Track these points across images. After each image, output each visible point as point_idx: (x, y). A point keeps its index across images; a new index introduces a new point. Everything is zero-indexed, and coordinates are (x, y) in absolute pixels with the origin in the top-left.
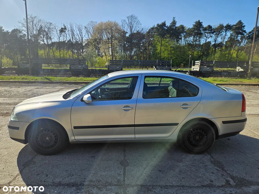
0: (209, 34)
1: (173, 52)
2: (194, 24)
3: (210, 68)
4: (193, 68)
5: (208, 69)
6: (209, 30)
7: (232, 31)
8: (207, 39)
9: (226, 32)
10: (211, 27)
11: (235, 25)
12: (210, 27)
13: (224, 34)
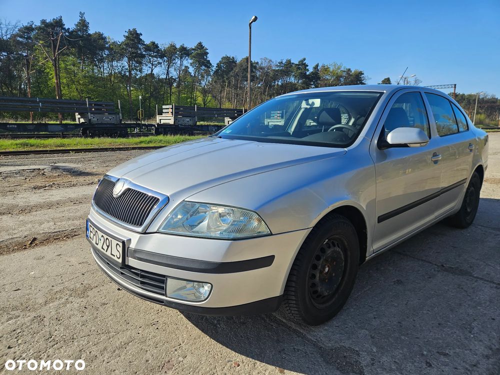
0: (156, 59)
1: (91, 87)
2: (127, 34)
3: (190, 118)
4: (160, 120)
5: (188, 121)
6: (154, 52)
7: (191, 59)
8: (154, 67)
9: (181, 58)
10: (157, 46)
11: (193, 49)
12: (154, 46)
13: (179, 62)
